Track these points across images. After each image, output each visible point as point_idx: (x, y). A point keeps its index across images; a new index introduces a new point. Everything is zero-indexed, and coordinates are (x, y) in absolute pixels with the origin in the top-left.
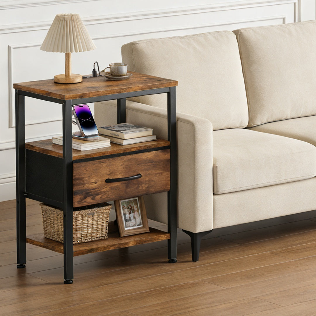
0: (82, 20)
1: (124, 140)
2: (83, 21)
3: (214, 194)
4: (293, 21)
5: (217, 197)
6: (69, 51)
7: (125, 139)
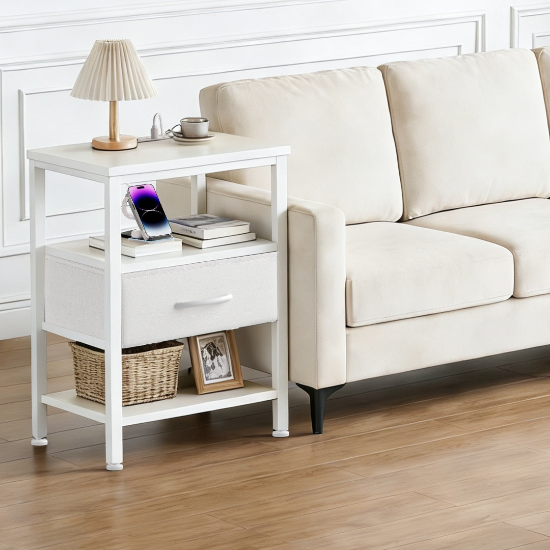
0: (136, 48)
1: (204, 241)
2: (137, 51)
3: (347, 326)
4: (472, 51)
5: (351, 331)
6: (115, 99)
7: (205, 238)
